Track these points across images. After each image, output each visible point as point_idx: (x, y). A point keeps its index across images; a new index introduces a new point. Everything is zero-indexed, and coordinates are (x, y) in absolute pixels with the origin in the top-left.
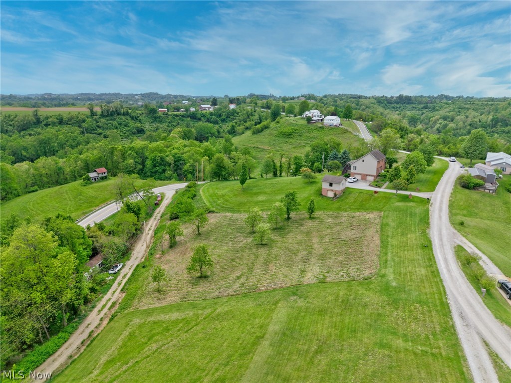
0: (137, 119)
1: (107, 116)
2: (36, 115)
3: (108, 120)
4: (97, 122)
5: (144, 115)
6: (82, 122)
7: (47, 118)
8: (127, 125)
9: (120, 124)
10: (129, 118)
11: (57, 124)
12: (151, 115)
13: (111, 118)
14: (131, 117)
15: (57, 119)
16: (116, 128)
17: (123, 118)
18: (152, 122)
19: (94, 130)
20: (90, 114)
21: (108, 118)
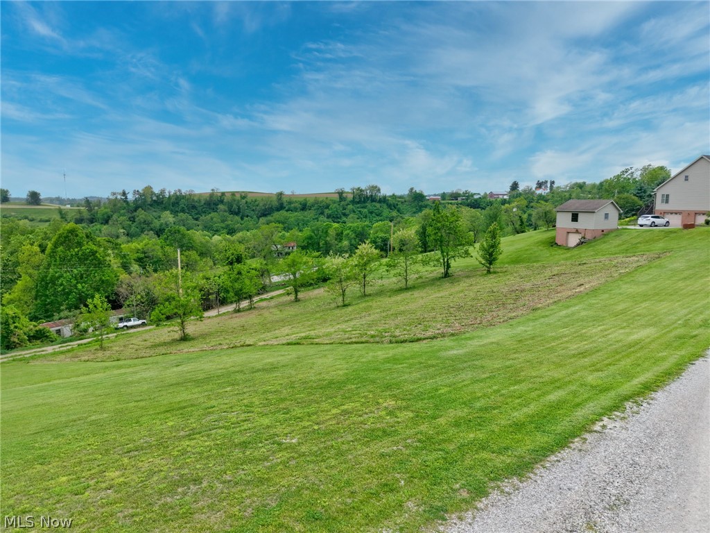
0: (395, 208)
1: (358, 203)
2: (280, 199)
3: (358, 208)
4: (344, 209)
5: (407, 203)
6: (326, 208)
7: (290, 203)
8: (380, 214)
9: (371, 213)
10: (385, 206)
11: (299, 210)
12: (416, 203)
13: (362, 205)
14: (387, 205)
15: (301, 204)
16: (366, 217)
17: (378, 205)
18: (414, 213)
19: (338, 218)
20: (338, 200)
21: (358, 205)
